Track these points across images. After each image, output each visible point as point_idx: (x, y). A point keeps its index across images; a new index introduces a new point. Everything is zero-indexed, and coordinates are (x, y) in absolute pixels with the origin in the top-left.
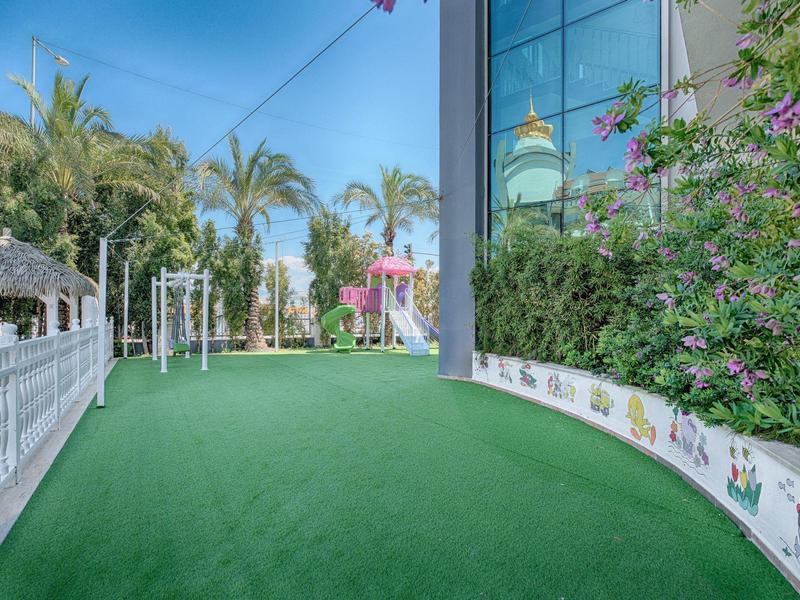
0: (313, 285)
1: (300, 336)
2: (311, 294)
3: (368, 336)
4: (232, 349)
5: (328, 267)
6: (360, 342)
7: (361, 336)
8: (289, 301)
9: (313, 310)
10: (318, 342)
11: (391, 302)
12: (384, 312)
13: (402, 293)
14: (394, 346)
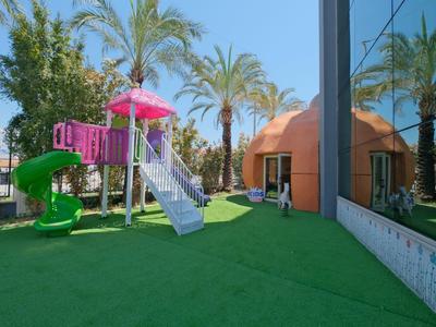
2: (11, 136)
3: (106, 195)
7: (95, 194)
11: (143, 150)
12: (132, 164)
13: (155, 142)
14: (142, 206)
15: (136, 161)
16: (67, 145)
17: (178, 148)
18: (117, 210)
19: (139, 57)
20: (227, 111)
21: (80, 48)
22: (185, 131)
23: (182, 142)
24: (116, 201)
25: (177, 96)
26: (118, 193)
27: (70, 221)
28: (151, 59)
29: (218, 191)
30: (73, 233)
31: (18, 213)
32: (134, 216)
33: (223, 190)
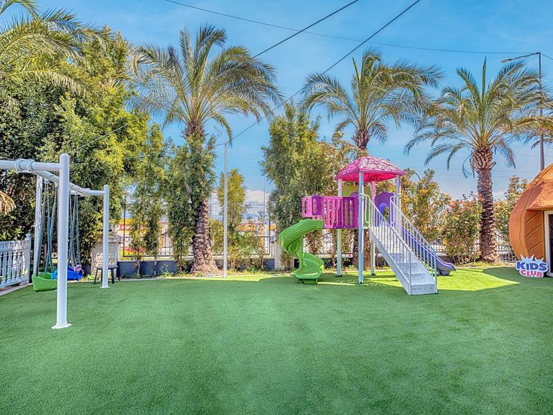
0: (274, 196)
1: (258, 256)
2: (270, 207)
3: (339, 256)
4: (175, 273)
5: (292, 174)
6: (329, 263)
7: (329, 256)
8: (245, 216)
9: (274, 225)
10: (278, 264)
11: (372, 214)
12: (362, 228)
13: (383, 204)
14: (373, 270)
15: (366, 224)
16: (313, 214)
17: (411, 207)
18: (351, 271)
19: (364, 118)
20: (483, 152)
21: (316, 128)
22: (420, 187)
23: (416, 200)
24: (347, 264)
25: (409, 146)
26: (347, 256)
27: (317, 274)
28: (376, 114)
29: (472, 260)
30: (319, 283)
31: (276, 267)
32: (365, 278)
33: (481, 259)
